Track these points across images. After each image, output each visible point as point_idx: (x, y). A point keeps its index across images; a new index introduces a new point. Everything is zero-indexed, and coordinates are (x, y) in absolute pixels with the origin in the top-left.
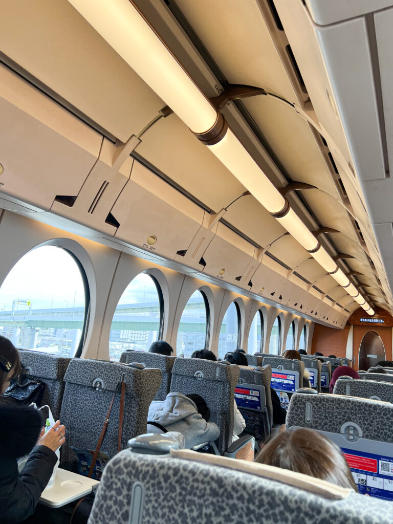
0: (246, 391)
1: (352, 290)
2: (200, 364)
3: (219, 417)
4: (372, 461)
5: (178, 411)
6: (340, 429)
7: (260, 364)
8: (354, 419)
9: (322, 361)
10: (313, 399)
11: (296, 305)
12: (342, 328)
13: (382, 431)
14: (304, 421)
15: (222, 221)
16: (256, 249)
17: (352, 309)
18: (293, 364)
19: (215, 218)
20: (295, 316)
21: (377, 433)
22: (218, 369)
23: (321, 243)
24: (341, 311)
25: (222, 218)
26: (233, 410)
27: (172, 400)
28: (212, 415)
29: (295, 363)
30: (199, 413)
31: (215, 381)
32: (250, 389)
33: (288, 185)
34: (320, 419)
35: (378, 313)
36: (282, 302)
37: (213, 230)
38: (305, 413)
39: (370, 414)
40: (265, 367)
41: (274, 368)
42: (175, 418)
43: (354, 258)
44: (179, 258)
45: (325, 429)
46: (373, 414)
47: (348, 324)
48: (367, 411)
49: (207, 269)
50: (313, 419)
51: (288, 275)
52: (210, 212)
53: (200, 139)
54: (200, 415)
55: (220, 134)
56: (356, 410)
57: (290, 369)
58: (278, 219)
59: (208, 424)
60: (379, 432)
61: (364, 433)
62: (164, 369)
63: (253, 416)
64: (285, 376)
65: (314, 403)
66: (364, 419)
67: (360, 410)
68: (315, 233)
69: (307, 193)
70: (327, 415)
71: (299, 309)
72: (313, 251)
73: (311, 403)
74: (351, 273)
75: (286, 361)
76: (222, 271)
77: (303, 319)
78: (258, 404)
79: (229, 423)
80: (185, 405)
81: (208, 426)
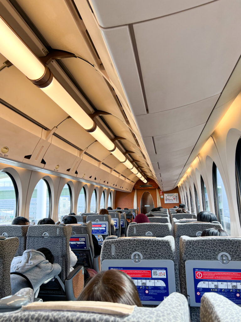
0: (77, 239)
1: (135, 171)
2: (46, 228)
3: (61, 259)
4: (148, 272)
5: (32, 261)
6: (131, 256)
7: (85, 221)
8: (138, 250)
9: (121, 212)
10: (115, 242)
11: (104, 182)
12: (131, 191)
13: (152, 254)
14: (111, 256)
15: (55, 134)
16: (79, 150)
17: (135, 181)
18: (104, 217)
19: (50, 133)
20: (105, 188)
21: (150, 256)
22: (58, 229)
23: (116, 146)
24: (129, 183)
25: (54, 133)
26: (69, 253)
27: (27, 255)
28: (55, 258)
29: (106, 217)
30: (46, 259)
31: (57, 237)
32: (79, 238)
33: (95, 112)
34: (120, 253)
35: (149, 182)
36: (97, 181)
37: (49, 141)
38: (111, 251)
39: (146, 245)
40: (87, 223)
41: (93, 221)
42: (30, 266)
43: (134, 153)
44: (27, 161)
45: (122, 258)
46: (148, 245)
47: (134, 189)
48: (144, 244)
49: (46, 166)
50: (116, 254)
51: (99, 165)
52: (46, 129)
53: (35, 84)
54: (48, 261)
55: (48, 81)
56: (139, 244)
57: (103, 221)
58: (91, 133)
59: (53, 265)
60: (151, 255)
61: (144, 256)
62: (21, 235)
63: (82, 253)
64: (100, 225)
65: (116, 244)
66: (143, 249)
67: (141, 244)
68: (113, 140)
69: (106, 117)
70: (123, 250)
71: (106, 184)
72: (112, 151)
73: (114, 244)
74: (134, 161)
75: (101, 216)
76: (57, 167)
77: (109, 189)
78: (85, 245)
79: (67, 261)
80: (37, 257)
81: (53, 267)
